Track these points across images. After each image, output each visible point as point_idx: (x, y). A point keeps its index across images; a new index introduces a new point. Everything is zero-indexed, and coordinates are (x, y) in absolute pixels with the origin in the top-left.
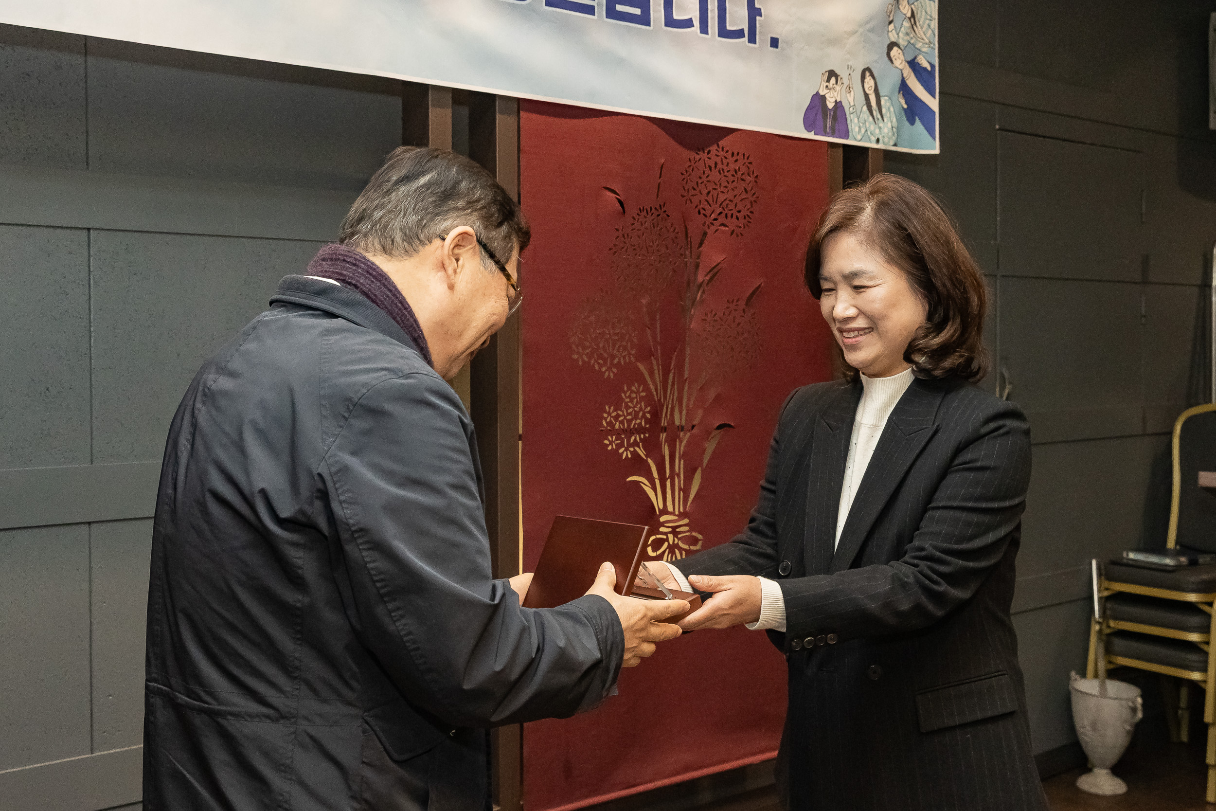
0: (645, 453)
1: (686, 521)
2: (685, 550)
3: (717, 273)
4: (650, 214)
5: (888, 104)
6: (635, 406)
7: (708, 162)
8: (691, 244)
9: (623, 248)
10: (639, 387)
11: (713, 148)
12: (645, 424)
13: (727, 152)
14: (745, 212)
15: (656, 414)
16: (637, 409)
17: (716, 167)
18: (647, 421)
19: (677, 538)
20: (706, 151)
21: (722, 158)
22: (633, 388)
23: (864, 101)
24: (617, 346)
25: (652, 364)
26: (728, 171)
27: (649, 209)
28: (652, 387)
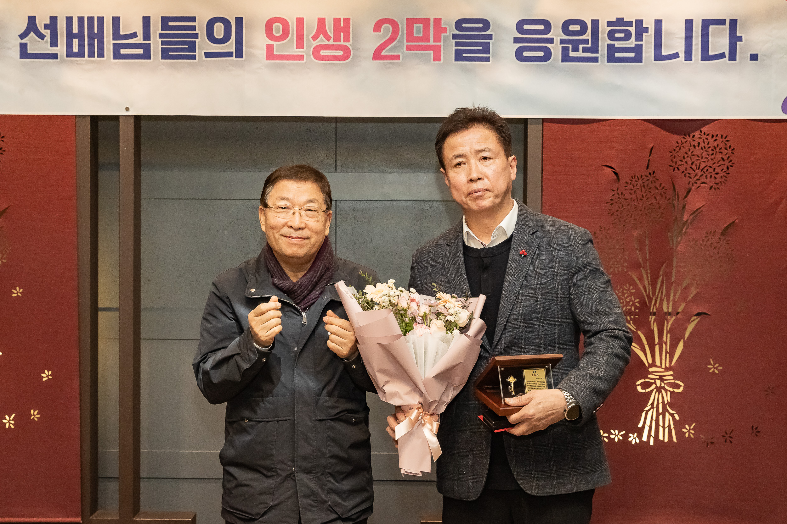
0: (635, 328)
1: (671, 373)
2: (670, 391)
3: (698, 214)
4: (640, 179)
6: (627, 298)
7: (693, 143)
8: (678, 196)
9: (618, 201)
10: (630, 286)
11: (697, 134)
12: (635, 309)
13: (708, 135)
14: (722, 174)
15: (645, 304)
16: (628, 300)
17: (698, 146)
18: (636, 308)
19: (664, 383)
20: (691, 136)
21: (704, 140)
22: (626, 288)
24: (614, 261)
25: (642, 273)
26: (709, 147)
27: (639, 177)
28: (641, 286)
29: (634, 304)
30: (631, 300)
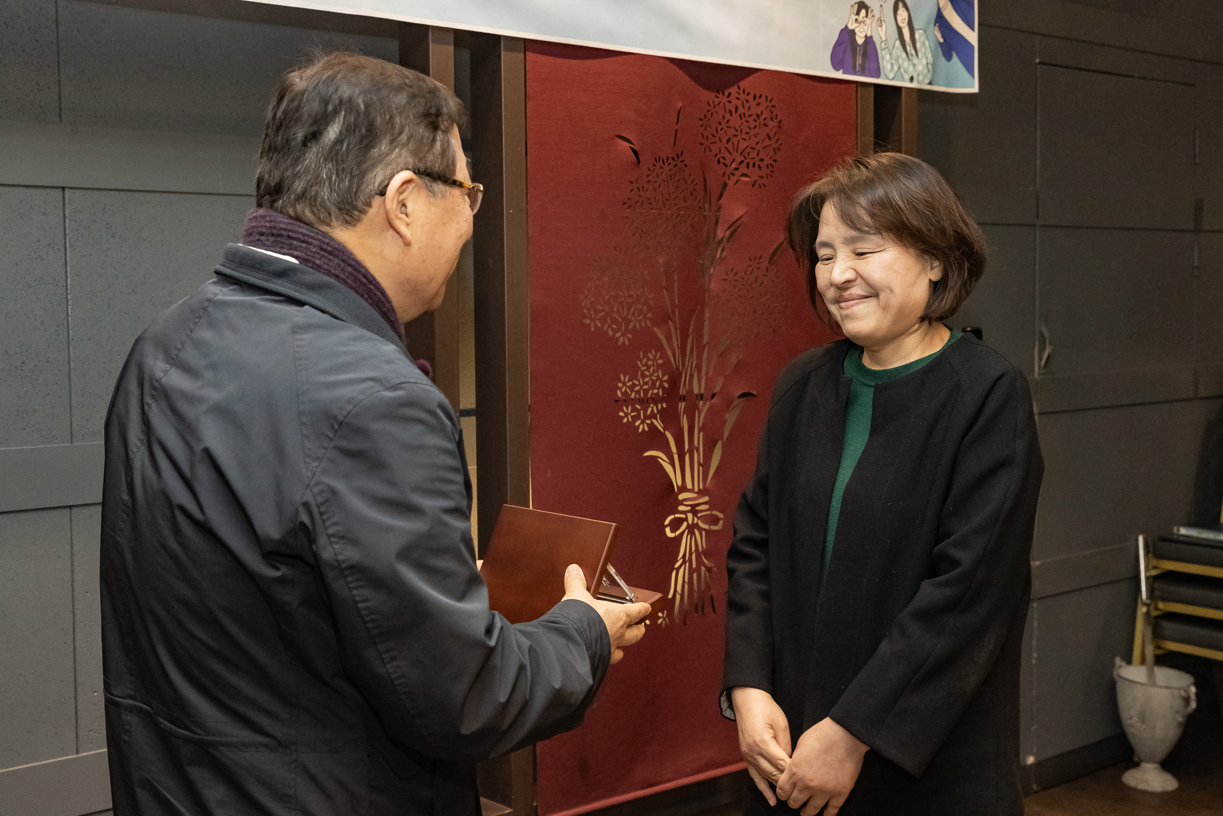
0: (663, 426)
1: (706, 499)
2: (705, 530)
3: (739, 227)
4: (666, 164)
5: (923, 38)
6: (652, 375)
7: (728, 106)
8: (710, 197)
9: (638, 201)
10: (656, 354)
11: (733, 90)
12: (663, 394)
13: (748, 94)
14: (767, 161)
15: (674, 382)
16: (654, 378)
17: (736, 112)
18: (665, 390)
19: (697, 517)
20: (726, 93)
21: (743, 102)
22: (650, 355)
23: (896, 36)
24: (632, 309)
25: (669, 328)
26: (750, 116)
27: (665, 161)
28: (670, 353)
29: (661, 386)
30: (658, 377)
